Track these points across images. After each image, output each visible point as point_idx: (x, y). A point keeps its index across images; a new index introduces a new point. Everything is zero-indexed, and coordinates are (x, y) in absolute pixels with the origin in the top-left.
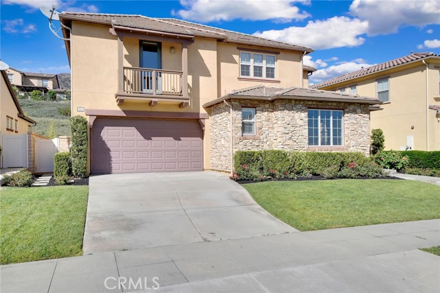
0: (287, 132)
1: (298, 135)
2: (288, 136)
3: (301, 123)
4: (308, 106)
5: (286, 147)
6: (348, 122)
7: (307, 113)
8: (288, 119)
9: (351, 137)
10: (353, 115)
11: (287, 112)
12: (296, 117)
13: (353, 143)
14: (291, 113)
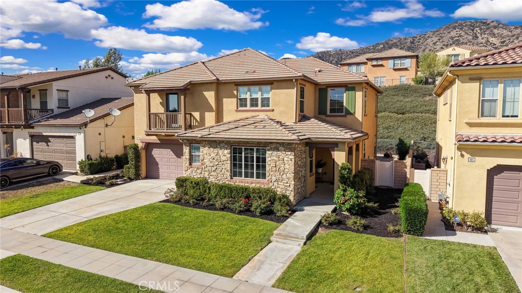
0: (212, 165)
1: (221, 168)
2: (214, 169)
3: (223, 158)
4: (230, 144)
5: (211, 177)
6: (270, 159)
7: (229, 151)
8: (213, 155)
9: (272, 173)
10: (275, 153)
11: (212, 149)
12: (220, 154)
13: (274, 178)
14: (216, 151)
